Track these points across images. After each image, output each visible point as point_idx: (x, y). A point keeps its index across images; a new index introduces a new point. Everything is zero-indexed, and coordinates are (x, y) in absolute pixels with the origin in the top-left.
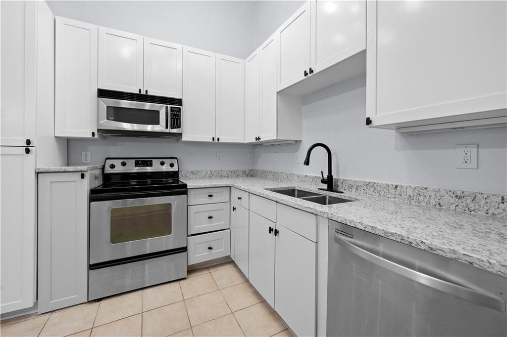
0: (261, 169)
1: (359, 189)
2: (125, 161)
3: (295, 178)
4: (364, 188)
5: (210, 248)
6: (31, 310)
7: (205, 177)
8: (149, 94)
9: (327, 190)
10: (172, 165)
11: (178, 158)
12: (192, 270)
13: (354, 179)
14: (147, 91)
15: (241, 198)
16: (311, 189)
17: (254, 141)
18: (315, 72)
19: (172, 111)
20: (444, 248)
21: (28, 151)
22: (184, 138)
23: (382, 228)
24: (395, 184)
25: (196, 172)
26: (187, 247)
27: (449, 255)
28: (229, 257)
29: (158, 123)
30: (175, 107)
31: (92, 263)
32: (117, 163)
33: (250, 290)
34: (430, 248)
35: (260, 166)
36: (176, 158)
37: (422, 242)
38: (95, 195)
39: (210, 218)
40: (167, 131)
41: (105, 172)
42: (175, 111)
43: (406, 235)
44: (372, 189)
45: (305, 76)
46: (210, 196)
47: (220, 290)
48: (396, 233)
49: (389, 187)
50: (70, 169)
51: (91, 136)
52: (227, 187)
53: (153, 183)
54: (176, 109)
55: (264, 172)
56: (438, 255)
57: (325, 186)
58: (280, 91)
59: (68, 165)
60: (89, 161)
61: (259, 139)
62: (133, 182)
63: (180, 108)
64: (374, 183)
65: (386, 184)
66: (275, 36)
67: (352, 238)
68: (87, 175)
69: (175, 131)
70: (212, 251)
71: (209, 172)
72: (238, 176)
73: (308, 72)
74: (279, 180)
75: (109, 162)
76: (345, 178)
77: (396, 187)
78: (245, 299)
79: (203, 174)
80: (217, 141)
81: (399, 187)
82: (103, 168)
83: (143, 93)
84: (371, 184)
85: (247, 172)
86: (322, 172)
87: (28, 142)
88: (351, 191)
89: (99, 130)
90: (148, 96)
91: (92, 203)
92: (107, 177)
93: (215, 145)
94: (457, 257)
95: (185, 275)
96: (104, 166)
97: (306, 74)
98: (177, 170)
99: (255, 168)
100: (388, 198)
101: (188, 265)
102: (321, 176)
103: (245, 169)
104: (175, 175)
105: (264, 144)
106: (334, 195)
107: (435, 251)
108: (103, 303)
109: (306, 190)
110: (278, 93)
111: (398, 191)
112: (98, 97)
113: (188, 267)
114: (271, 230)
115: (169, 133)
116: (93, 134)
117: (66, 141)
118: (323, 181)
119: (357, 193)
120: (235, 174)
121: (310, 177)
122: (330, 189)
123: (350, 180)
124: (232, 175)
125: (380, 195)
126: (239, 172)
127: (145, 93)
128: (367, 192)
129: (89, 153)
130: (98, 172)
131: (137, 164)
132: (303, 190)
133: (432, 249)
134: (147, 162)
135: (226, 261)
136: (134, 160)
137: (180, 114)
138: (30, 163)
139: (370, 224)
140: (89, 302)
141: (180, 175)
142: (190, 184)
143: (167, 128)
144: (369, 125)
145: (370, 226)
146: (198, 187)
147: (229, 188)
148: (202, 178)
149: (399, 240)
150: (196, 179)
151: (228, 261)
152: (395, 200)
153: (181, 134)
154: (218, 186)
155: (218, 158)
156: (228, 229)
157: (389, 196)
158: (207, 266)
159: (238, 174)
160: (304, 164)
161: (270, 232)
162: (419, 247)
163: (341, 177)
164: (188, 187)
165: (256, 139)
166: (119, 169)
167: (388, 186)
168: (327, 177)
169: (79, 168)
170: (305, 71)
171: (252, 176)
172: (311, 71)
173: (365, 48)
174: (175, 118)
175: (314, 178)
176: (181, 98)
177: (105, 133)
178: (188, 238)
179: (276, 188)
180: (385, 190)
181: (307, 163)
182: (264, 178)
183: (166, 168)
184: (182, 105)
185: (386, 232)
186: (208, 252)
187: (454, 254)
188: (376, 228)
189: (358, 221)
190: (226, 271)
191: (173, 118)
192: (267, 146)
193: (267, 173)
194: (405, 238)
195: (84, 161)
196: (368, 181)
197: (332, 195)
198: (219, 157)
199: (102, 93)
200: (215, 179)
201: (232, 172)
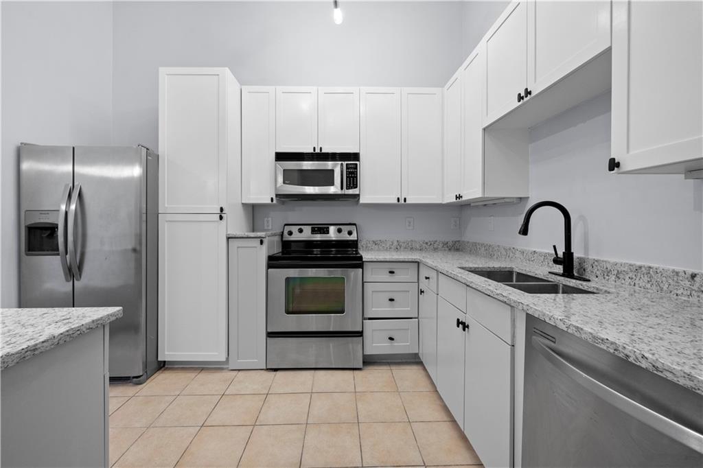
0: (470, 241)
1: (621, 276)
2: (302, 227)
3: (518, 254)
4: (630, 275)
5: (391, 339)
6: (223, 365)
7: (390, 248)
8: (323, 151)
9: (563, 275)
10: (350, 233)
11: (357, 223)
12: (369, 361)
13: (613, 260)
14: (321, 148)
15: (429, 278)
16: (537, 272)
17: (454, 200)
18: (533, 94)
19: (347, 168)
20: (674, 369)
21: (221, 218)
22: (362, 200)
23: (590, 330)
24: (690, 271)
25: (379, 242)
26: (362, 331)
27: (682, 382)
28: (416, 355)
29: (332, 184)
30: (351, 164)
31: (269, 330)
32: (295, 229)
33: (439, 402)
34: (654, 366)
35: (470, 236)
36: (355, 224)
37: (643, 357)
38: (273, 262)
39: (391, 300)
40: (343, 192)
41: (284, 239)
42: (351, 168)
43: (620, 344)
44: (646, 278)
45: (519, 101)
46: (392, 272)
47: (399, 392)
48: (607, 339)
49: (678, 275)
50: (252, 235)
51: (270, 202)
52: (413, 262)
53: (338, 252)
54: (352, 166)
55: (475, 244)
56: (666, 380)
57: (559, 269)
58: (487, 127)
59: (253, 231)
60: (270, 228)
61: (460, 197)
62: (316, 251)
63: (356, 164)
64: (650, 267)
65: (673, 271)
66: (481, 47)
67: (555, 342)
68: (265, 241)
69: (351, 192)
70: (395, 344)
71: (395, 243)
72: (435, 249)
73: (523, 94)
74: (495, 257)
75: (287, 229)
76: (596, 258)
77: (693, 276)
78: (430, 411)
79: (388, 245)
80: (403, 202)
81: (698, 276)
82: (282, 235)
83: (318, 151)
84: (643, 269)
85: (450, 244)
86: (554, 247)
87: (222, 210)
88: (608, 280)
89: (277, 195)
90: (323, 153)
91: (270, 270)
92: (286, 245)
93: (401, 207)
94: (694, 387)
95: (360, 365)
96: (283, 232)
97: (520, 98)
98: (356, 239)
99: (463, 239)
100: (677, 295)
101: (365, 353)
102: (554, 252)
103: (447, 240)
104: (354, 244)
105: (472, 205)
106: (572, 283)
107: (662, 372)
108: (279, 374)
109: (528, 274)
110: (484, 129)
111: (697, 285)
112: (276, 161)
113: (364, 356)
114: (459, 323)
115: (345, 195)
116: (272, 200)
117: (251, 207)
118: (557, 261)
119: (618, 283)
120: (432, 247)
121: (540, 254)
122: (568, 273)
123: (605, 261)
124: (427, 247)
125: (662, 289)
126: (437, 243)
127: (319, 151)
128: (637, 282)
129: (270, 219)
130: (277, 239)
131: (314, 231)
132: (524, 272)
133: (657, 369)
134: (323, 229)
135: (414, 361)
136: (311, 227)
137: (357, 172)
138: (223, 229)
139: (574, 324)
140: (268, 369)
141: (359, 245)
142: (366, 256)
143: (342, 188)
144: (613, 170)
145: (575, 326)
146: (375, 260)
147: (417, 264)
148: (386, 250)
149: (612, 351)
150: (379, 250)
151: (414, 360)
152: (691, 299)
153: (359, 195)
154: (401, 260)
155: (407, 224)
156: (415, 318)
157: (679, 292)
158: (389, 361)
159: (436, 246)
160: (520, 233)
161: (458, 326)
162: (638, 364)
163: (592, 256)
164: (364, 260)
165: (457, 197)
166: (296, 236)
167: (677, 273)
168: (562, 254)
169: (259, 234)
170: (520, 94)
171: (458, 250)
172: (528, 93)
173: (610, 45)
174: (352, 177)
175: (545, 255)
176: (358, 152)
177: (283, 198)
178: (364, 321)
179: (478, 268)
180: (670, 281)
181: (524, 231)
182: (473, 254)
183: (344, 236)
184: (359, 160)
185: (594, 337)
186: (388, 343)
187: (690, 380)
188: (582, 329)
189: (560, 318)
190: (411, 372)
191: (349, 177)
192: (477, 206)
193: (478, 247)
194: (620, 349)
195: (266, 228)
196: (638, 263)
197: (568, 284)
198: (410, 223)
199: (280, 157)
200: (404, 251)
201: (427, 243)
